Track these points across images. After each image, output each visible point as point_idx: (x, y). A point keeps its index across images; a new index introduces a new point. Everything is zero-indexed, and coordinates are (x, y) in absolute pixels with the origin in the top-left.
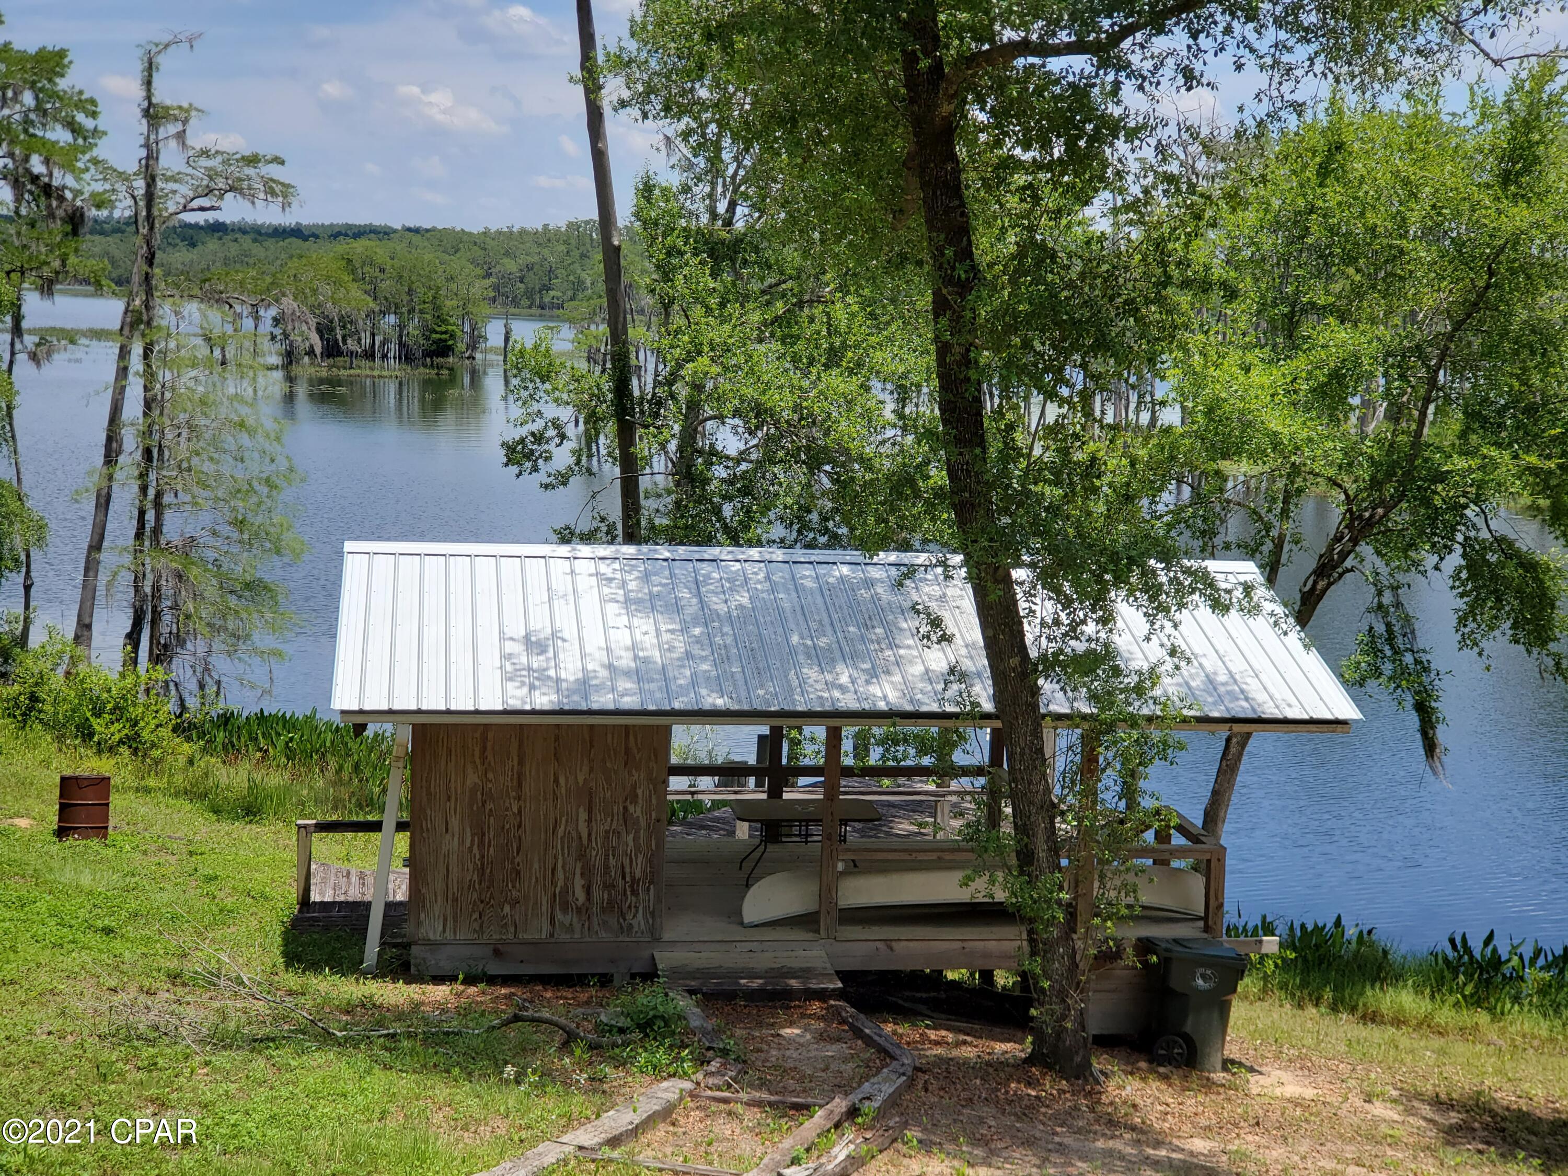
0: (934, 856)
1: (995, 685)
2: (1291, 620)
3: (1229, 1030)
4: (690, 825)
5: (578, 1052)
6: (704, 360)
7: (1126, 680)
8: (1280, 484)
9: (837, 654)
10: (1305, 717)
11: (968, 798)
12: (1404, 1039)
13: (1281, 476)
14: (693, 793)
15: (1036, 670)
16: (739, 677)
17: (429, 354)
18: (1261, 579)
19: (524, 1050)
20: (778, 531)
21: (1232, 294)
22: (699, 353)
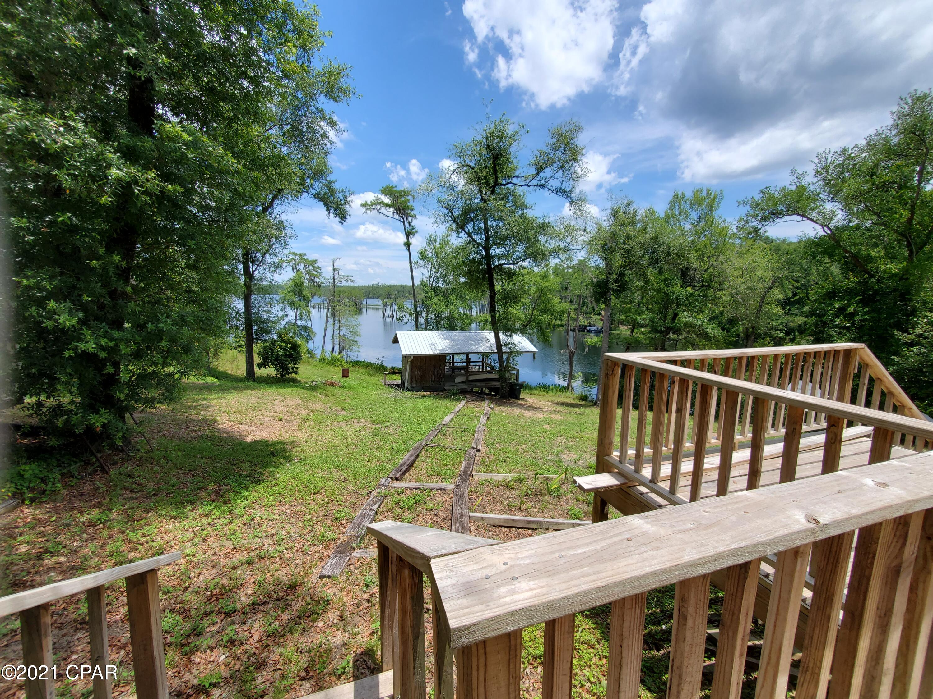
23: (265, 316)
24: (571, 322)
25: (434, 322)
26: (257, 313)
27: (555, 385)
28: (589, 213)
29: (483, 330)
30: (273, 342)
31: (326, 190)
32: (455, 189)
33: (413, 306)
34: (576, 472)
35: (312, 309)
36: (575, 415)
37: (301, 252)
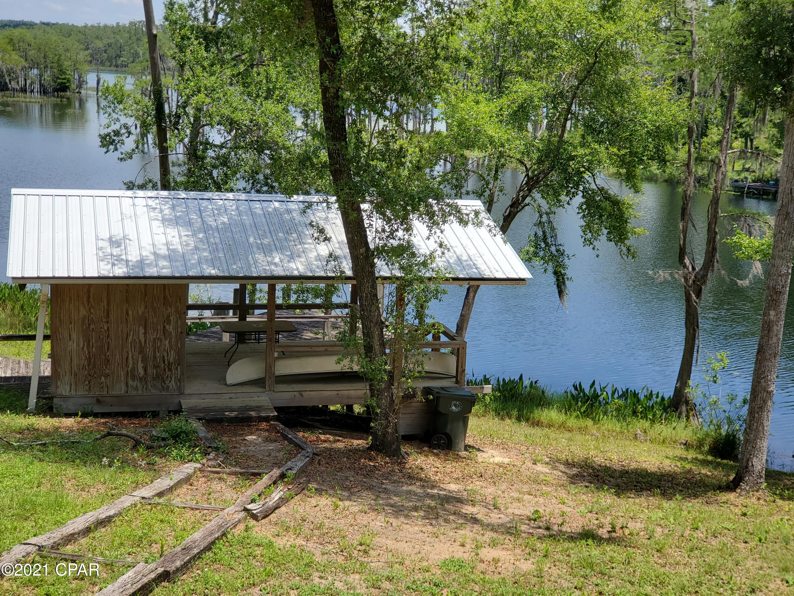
0: (323, 349)
1: (353, 262)
2: (498, 229)
3: (468, 431)
4: (200, 335)
5: (141, 450)
6: (202, 96)
7: (418, 259)
8: (494, 162)
9: (273, 247)
10: (505, 277)
11: (340, 320)
12: (552, 434)
13: (494, 158)
14: (200, 319)
15: (373, 255)
16: (223, 259)
17: (56, 90)
18: (483, 208)
19: (113, 450)
20: (242, 184)
21: (470, 64)
22: (199, 91)
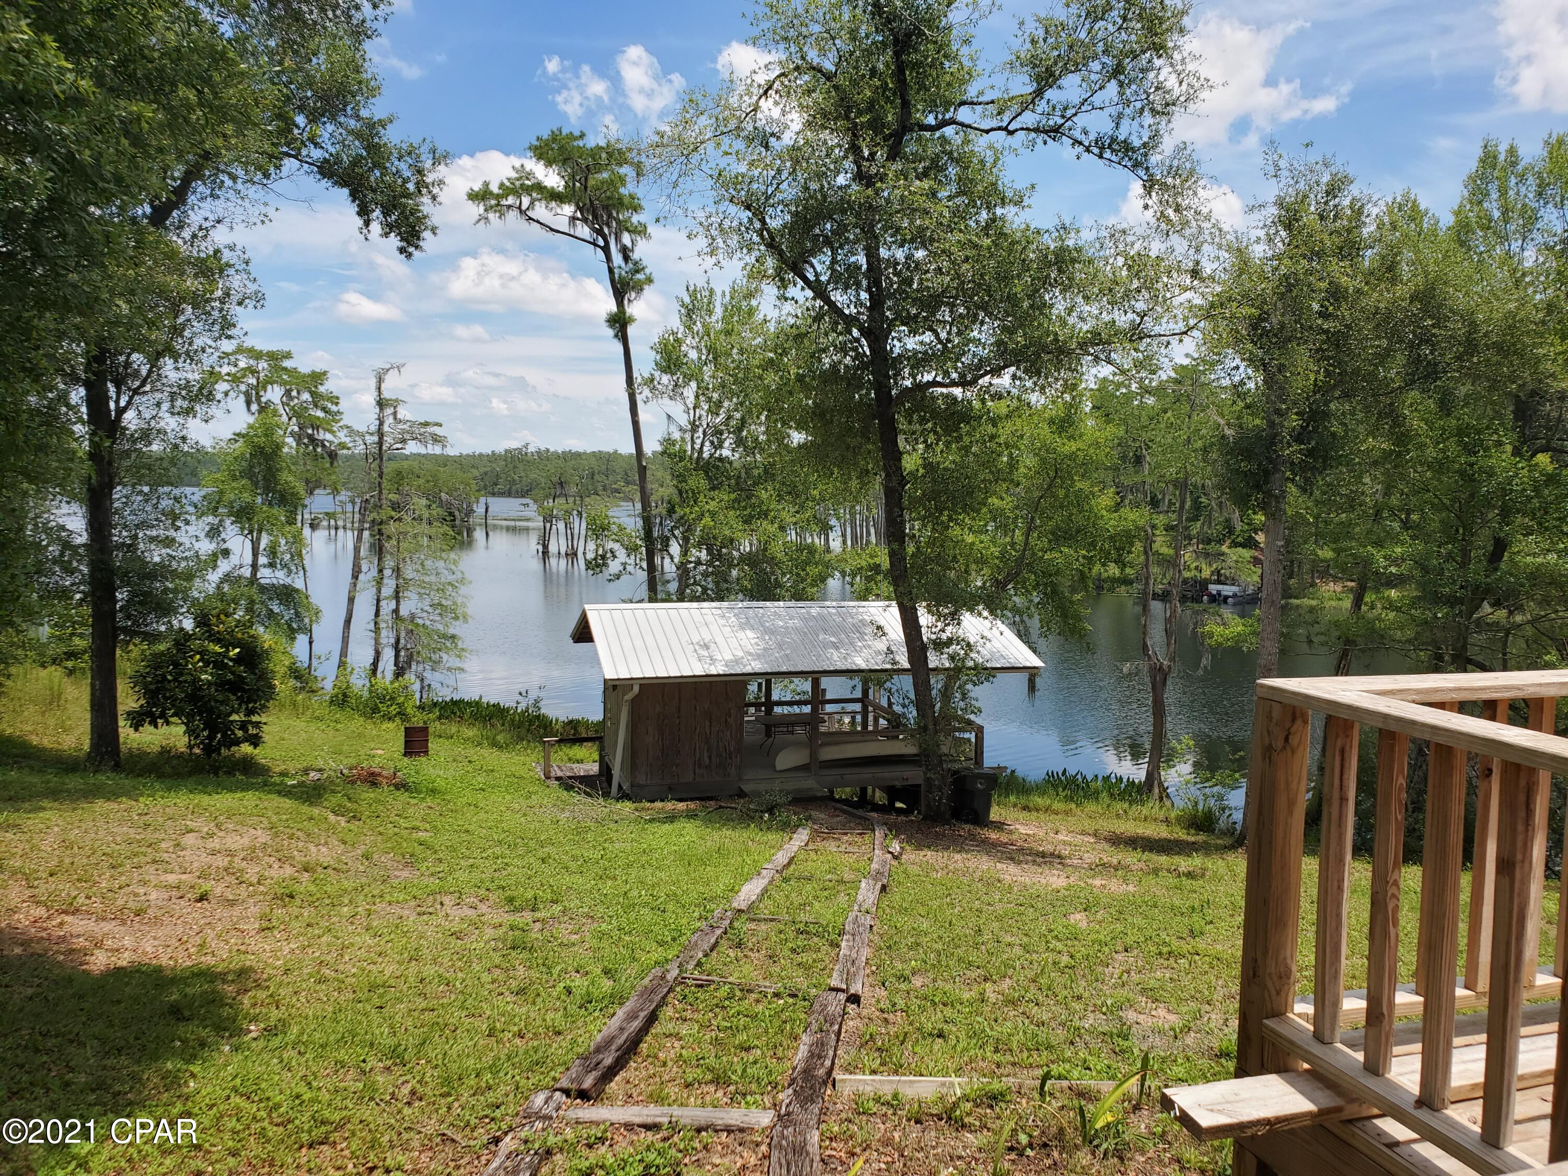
1: (909, 655)
23: (156, 556)
24: (1155, 570)
25: (705, 575)
26: (132, 547)
27: (1107, 779)
28: (1208, 218)
29: (863, 596)
30: (182, 640)
31: (357, 148)
32: (772, 140)
33: (640, 523)
34: (1179, 1071)
35: (307, 531)
36: (1172, 881)
37: (274, 348)
